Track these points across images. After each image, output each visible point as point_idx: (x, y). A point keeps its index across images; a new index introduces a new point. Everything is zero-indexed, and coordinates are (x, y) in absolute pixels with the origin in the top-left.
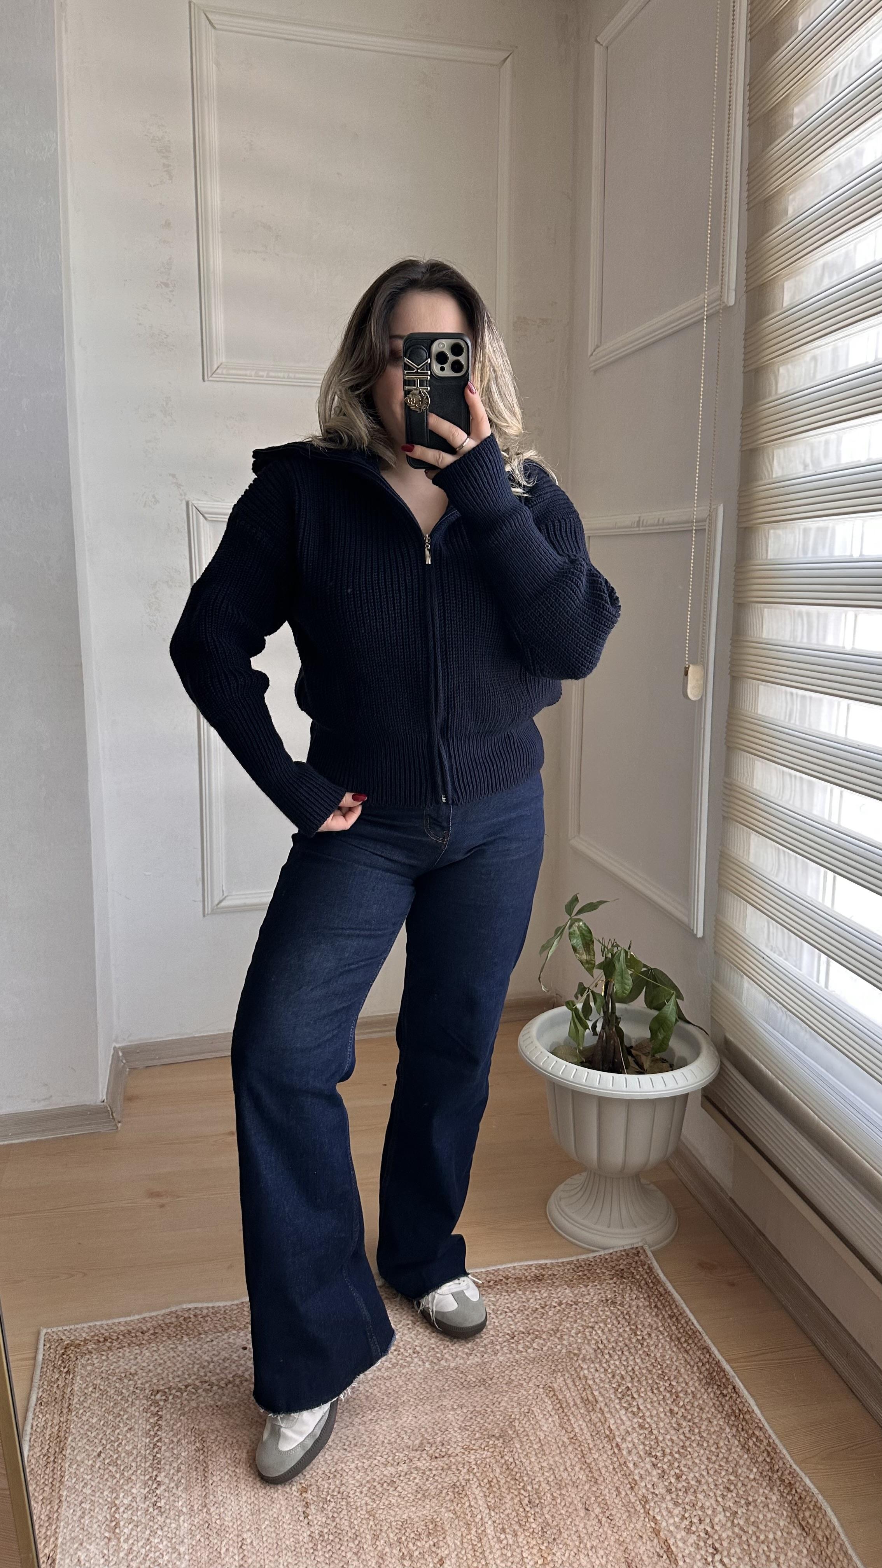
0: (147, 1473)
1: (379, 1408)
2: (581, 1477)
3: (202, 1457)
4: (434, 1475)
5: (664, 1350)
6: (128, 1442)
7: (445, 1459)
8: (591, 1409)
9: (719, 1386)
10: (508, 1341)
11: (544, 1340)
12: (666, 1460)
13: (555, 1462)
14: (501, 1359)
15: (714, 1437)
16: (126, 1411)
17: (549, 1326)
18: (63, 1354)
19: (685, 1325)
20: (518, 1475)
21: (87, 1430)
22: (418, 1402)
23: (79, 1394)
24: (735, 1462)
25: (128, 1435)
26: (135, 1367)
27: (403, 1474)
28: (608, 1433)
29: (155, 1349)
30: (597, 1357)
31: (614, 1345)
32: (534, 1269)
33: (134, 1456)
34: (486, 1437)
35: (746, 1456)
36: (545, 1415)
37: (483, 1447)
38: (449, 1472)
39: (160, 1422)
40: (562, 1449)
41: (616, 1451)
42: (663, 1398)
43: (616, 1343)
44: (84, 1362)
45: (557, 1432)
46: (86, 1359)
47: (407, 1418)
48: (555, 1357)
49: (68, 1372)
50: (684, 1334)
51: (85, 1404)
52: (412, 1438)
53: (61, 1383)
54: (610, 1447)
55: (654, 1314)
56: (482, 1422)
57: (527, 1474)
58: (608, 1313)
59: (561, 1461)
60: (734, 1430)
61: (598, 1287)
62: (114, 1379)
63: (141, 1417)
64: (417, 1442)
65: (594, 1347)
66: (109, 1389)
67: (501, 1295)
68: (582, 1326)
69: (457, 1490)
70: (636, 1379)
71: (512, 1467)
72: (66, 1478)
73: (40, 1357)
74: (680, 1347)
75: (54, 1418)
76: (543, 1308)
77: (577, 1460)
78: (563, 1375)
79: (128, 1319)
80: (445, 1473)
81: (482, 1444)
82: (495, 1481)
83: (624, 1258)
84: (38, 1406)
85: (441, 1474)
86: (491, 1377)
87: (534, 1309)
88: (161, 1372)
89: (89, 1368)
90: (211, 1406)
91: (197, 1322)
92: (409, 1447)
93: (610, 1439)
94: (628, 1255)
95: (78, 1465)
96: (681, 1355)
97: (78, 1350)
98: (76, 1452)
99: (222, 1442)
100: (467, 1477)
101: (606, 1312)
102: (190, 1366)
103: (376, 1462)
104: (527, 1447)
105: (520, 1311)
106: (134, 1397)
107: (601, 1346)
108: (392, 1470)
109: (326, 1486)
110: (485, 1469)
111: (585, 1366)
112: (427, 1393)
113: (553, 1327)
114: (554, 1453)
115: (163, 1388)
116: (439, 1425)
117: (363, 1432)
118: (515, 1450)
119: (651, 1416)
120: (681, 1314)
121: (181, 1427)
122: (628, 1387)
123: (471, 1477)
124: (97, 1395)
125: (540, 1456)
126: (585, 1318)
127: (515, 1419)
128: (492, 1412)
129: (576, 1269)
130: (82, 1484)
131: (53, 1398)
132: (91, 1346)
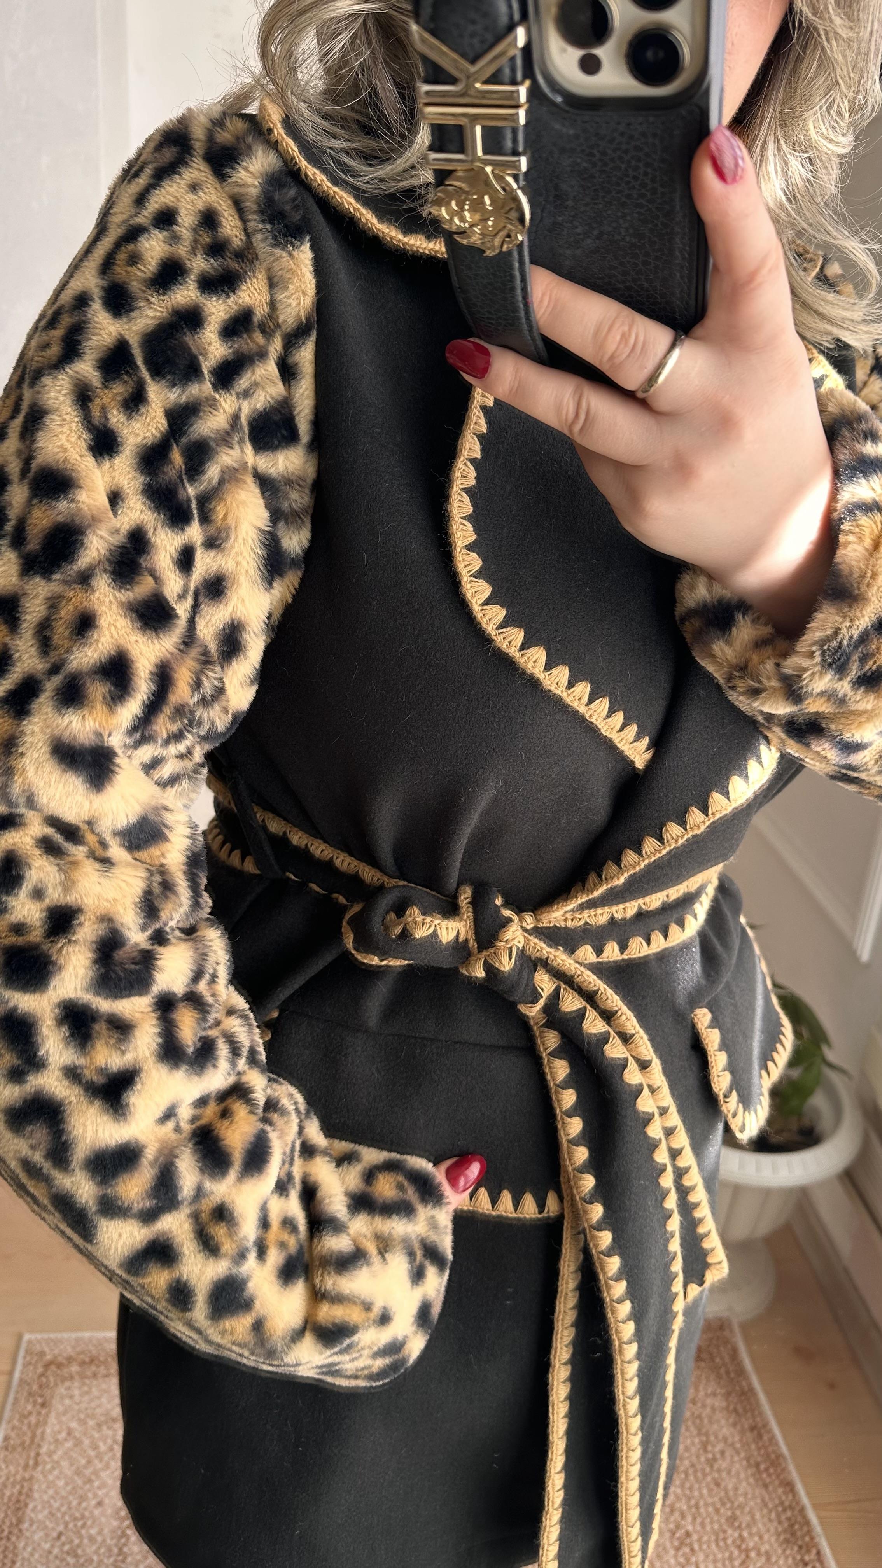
5: (739, 1479)
6: (94, 1522)
9: (800, 1547)
18: (42, 1375)
19: (767, 1445)
21: (53, 1497)
23: (50, 1439)
25: (97, 1512)
33: (97, 1545)
44: (63, 1392)
46: (66, 1387)
49: (43, 1405)
50: (765, 1457)
51: (56, 1457)
53: (33, 1419)
62: (91, 1423)
66: (84, 1439)
73: (17, 1375)
74: (758, 1477)
89: (67, 1402)
95: (34, 1549)
97: (59, 1372)
98: (34, 1527)
106: (110, 1454)
120: (764, 1426)
124: (70, 1444)
131: (21, 1442)
132: (75, 1368)
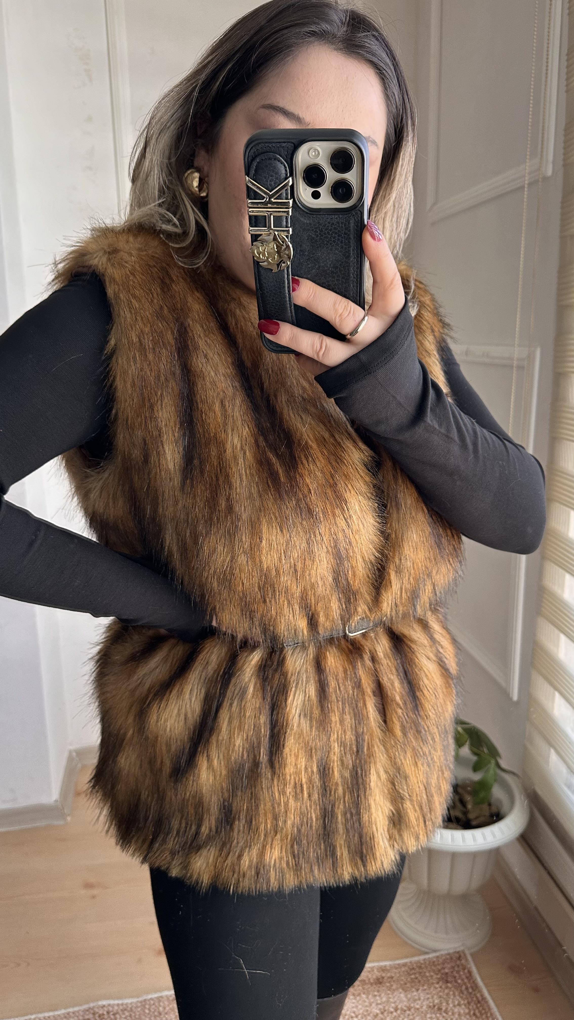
32: (375, 970)
61: (427, 991)
79: (57, 1013)
83: (448, 961)
87: (375, 1014)
94: (451, 958)
129: (409, 972)
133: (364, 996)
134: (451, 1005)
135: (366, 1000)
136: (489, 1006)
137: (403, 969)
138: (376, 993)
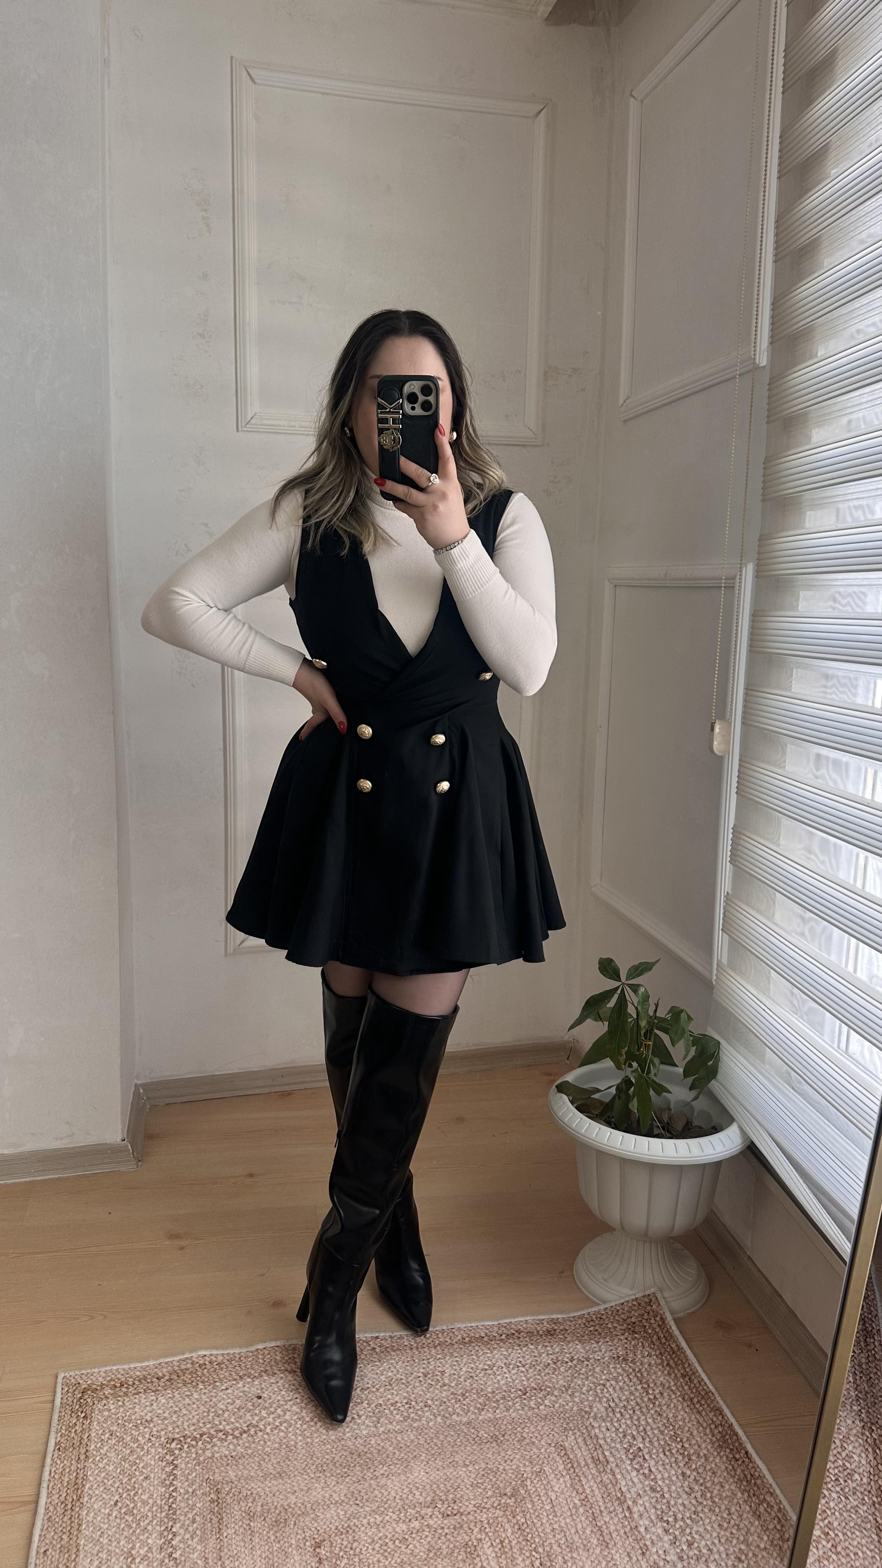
0: (162, 1523)
1: (391, 1463)
2: (592, 1540)
3: (217, 1509)
4: (446, 1534)
5: (677, 1410)
6: (144, 1491)
7: (457, 1517)
8: (602, 1470)
9: (732, 1450)
10: (520, 1396)
11: (556, 1396)
12: (677, 1526)
13: (566, 1524)
14: (514, 1414)
15: (726, 1502)
16: (141, 1459)
17: (561, 1382)
18: (81, 1398)
19: (698, 1385)
20: (530, 1536)
21: (104, 1477)
22: (430, 1457)
23: (96, 1440)
24: (746, 1529)
25: (144, 1484)
26: (150, 1414)
27: (414, 1531)
28: (619, 1495)
29: (170, 1396)
30: (608, 1416)
31: (626, 1403)
32: (545, 1324)
33: (150, 1505)
34: (498, 1495)
35: (757, 1523)
36: (557, 1475)
37: (495, 1505)
38: (462, 1531)
39: (175, 1472)
40: (574, 1511)
41: (627, 1514)
42: (676, 1461)
43: (628, 1402)
44: (101, 1407)
45: (568, 1494)
46: (103, 1404)
47: (419, 1474)
48: (567, 1415)
50: (697, 1394)
51: (101, 1451)
52: (424, 1494)
53: (78, 1428)
54: (621, 1510)
55: (666, 1372)
56: (494, 1480)
57: (540, 1536)
58: (620, 1371)
59: (572, 1523)
60: (747, 1494)
61: (610, 1343)
62: (131, 1425)
63: (156, 1465)
64: (429, 1499)
65: (605, 1405)
66: (125, 1436)
67: (513, 1349)
68: (594, 1383)
69: (469, 1550)
70: (648, 1439)
71: (523, 1528)
72: (84, 1526)
73: (58, 1401)
74: (692, 1407)
75: (72, 1464)
76: (555, 1363)
77: (588, 1523)
78: (574, 1434)
79: (144, 1364)
80: (456, 1532)
81: (494, 1503)
82: (507, 1541)
83: (636, 1309)
84: (56, 1452)
85: (453, 1533)
86: (503, 1433)
87: (546, 1364)
88: (174, 1419)
89: (106, 1413)
90: (226, 1457)
91: (212, 1369)
92: (421, 1503)
93: (621, 1501)
94: (640, 1305)
95: (95, 1514)
96: (693, 1417)
97: (95, 1395)
98: (93, 1500)
99: (237, 1493)
100: (479, 1536)
101: (617, 1369)
102: (205, 1414)
103: (387, 1518)
104: (539, 1508)
105: (532, 1366)
106: (150, 1444)
107: (612, 1405)
108: (404, 1527)
109: (339, 1541)
110: (497, 1529)
111: (596, 1425)
112: (439, 1448)
113: (565, 1384)
114: (565, 1515)
115: (179, 1436)
116: (452, 1482)
117: (375, 1486)
118: (526, 1511)
119: (663, 1479)
120: (694, 1373)
121: (196, 1477)
122: (640, 1448)
123: (483, 1537)
124: (114, 1441)
125: (551, 1517)
126: (597, 1375)
127: (527, 1478)
128: (504, 1470)
129: (587, 1323)
130: (99, 1533)
131: (71, 1444)
132: (107, 1391)
133: (532, 1347)
134: (639, 1357)
135: (536, 1351)
136: (686, 1357)
137: (580, 1322)
138: (547, 1344)
